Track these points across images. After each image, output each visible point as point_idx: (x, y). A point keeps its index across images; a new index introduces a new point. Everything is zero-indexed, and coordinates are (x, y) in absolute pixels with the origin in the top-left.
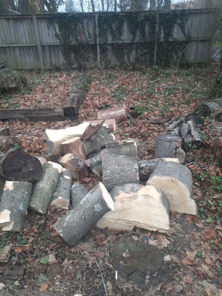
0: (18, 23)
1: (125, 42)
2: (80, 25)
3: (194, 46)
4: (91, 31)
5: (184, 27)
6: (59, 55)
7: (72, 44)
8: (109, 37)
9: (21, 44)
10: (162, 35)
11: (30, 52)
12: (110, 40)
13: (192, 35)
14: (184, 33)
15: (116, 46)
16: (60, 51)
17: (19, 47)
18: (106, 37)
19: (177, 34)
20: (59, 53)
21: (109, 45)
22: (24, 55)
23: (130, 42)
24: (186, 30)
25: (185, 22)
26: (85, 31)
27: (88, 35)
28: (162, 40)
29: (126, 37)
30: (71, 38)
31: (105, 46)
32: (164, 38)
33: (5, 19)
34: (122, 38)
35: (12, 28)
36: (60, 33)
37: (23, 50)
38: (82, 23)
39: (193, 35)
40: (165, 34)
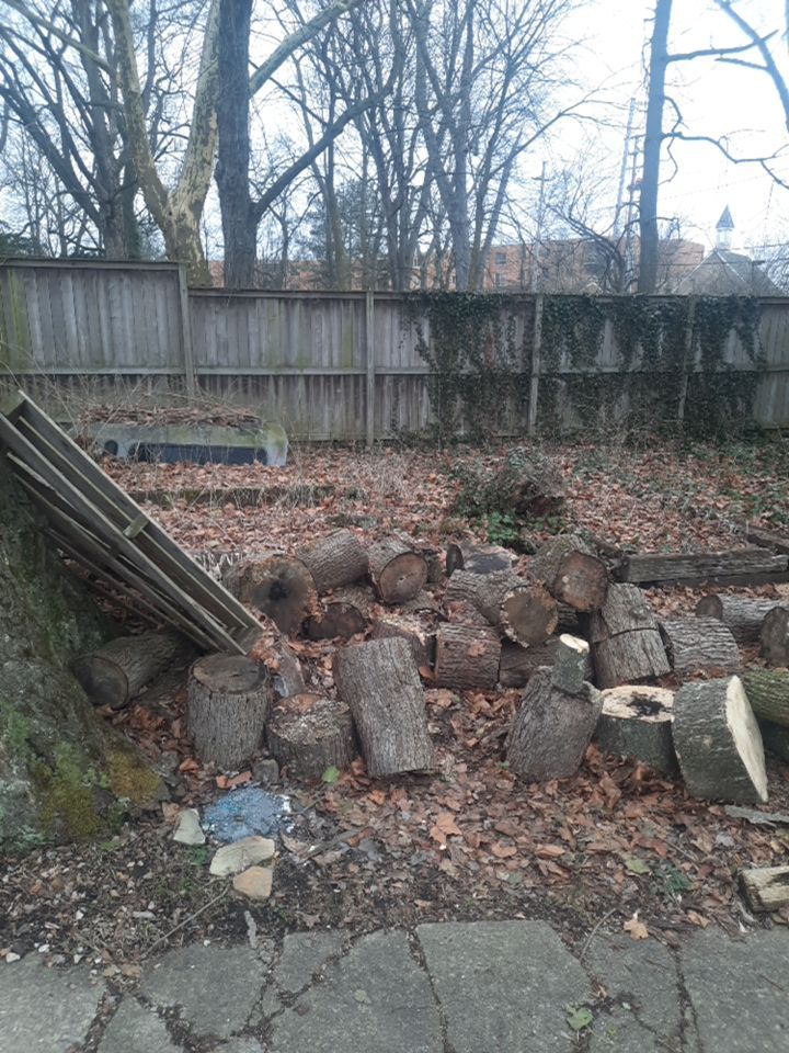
0: (318, 312)
1: (605, 370)
2: (491, 323)
3: (774, 385)
4: (518, 341)
5: (750, 335)
6: (421, 402)
7: (462, 372)
8: (564, 356)
9: (314, 367)
10: (698, 356)
11: (336, 393)
12: (564, 364)
13: (769, 358)
14: (750, 352)
15: (581, 380)
16: (425, 390)
17: (307, 377)
18: (556, 358)
19: (734, 354)
20: (422, 395)
21: (561, 376)
22: (317, 399)
23: (617, 370)
24: (756, 346)
25: (753, 326)
26: (503, 339)
27: (507, 348)
28: (699, 369)
29: (607, 357)
30: (460, 357)
31: (554, 379)
32: (701, 362)
33: (280, 299)
34: (597, 359)
35: (295, 324)
36: (433, 344)
37: (317, 384)
38: (496, 318)
39: (773, 357)
40: (705, 352)
